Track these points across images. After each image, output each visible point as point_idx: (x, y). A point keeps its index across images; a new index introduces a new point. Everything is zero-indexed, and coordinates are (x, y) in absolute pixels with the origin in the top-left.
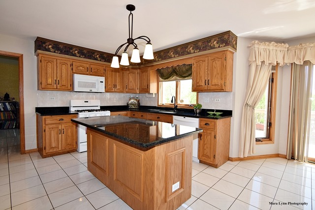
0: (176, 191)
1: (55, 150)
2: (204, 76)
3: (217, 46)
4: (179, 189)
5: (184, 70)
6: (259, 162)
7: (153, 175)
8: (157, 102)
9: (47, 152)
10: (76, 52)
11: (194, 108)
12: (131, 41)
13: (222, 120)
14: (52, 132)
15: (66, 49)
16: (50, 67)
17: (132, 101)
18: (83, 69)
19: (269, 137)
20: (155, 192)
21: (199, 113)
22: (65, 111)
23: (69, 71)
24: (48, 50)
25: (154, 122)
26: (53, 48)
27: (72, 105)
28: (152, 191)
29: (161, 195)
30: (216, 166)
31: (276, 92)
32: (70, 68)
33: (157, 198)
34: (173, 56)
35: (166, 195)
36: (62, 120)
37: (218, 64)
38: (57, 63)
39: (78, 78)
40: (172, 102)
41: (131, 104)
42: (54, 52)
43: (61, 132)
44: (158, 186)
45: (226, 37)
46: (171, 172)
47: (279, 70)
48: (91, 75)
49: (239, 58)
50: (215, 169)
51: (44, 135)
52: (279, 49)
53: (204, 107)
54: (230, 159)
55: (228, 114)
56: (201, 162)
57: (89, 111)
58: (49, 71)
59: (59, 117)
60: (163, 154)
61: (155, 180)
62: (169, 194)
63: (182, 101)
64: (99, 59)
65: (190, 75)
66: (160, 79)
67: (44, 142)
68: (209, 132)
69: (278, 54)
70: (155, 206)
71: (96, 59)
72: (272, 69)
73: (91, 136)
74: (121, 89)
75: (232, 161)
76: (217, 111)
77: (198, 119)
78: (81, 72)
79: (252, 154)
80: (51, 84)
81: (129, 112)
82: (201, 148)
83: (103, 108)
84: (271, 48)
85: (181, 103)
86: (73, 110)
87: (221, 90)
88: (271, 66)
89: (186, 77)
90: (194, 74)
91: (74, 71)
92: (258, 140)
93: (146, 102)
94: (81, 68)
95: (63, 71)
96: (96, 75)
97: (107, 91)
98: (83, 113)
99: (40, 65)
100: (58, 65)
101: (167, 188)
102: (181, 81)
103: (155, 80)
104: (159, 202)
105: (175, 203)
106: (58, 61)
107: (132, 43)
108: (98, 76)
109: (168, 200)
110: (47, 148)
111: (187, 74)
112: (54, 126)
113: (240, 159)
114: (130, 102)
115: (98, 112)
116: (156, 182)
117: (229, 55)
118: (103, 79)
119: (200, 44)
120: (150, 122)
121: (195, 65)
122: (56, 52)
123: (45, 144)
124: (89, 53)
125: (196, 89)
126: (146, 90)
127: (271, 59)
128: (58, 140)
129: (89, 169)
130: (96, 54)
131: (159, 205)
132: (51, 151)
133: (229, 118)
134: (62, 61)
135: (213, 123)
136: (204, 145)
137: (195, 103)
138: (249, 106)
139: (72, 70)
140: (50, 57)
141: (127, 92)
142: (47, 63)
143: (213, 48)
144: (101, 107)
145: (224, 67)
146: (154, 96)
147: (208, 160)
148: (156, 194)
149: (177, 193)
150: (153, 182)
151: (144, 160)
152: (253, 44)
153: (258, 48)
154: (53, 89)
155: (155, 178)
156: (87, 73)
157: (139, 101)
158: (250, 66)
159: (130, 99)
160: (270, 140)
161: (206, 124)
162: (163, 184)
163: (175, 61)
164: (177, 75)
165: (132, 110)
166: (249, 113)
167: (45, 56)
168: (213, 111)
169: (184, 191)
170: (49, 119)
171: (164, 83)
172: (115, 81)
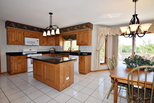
0: (68, 80)
1: (17, 71)
2: (81, 39)
3: (85, 28)
4: (69, 80)
5: (74, 36)
6: (101, 72)
7: (59, 74)
8: (63, 50)
9: (13, 72)
10: (26, 27)
11: (77, 52)
12: (51, 26)
13: (87, 56)
14: (15, 63)
15: (21, 26)
16: (13, 34)
17: (52, 49)
18: (29, 35)
19: (106, 62)
20: (60, 79)
21: (80, 54)
22: (20, 54)
23: (22, 36)
24: (13, 27)
25: (61, 59)
26: (15, 25)
27: (24, 51)
28: (59, 79)
29: (62, 81)
30: (85, 74)
31: (107, 45)
32: (23, 35)
33: (61, 81)
34: (69, 31)
35: (64, 81)
36: (20, 58)
37: (86, 34)
38: (16, 33)
39: (27, 39)
40: (69, 50)
41: (51, 51)
42: (15, 27)
43: (19, 63)
44: (61, 77)
45: (88, 25)
46: (66, 73)
47: (108, 37)
48: (33, 38)
49: (94, 33)
50: (85, 75)
51: (11, 65)
52: (108, 29)
53: (81, 52)
54: (91, 71)
55: (90, 54)
56: (80, 73)
57: (32, 54)
58: (13, 36)
59: (18, 57)
60: (63, 67)
61: (60, 75)
62: (65, 81)
63: (73, 49)
64: (36, 31)
65: (76, 39)
66: (64, 40)
67: (11, 68)
68: (82, 61)
69: (107, 32)
70: (60, 84)
71: (35, 31)
72: (106, 37)
73: (35, 63)
74: (47, 44)
75: (92, 72)
76: (86, 53)
77: (78, 56)
78: (28, 37)
79: (99, 69)
80: (14, 42)
81: (50, 54)
82: (80, 67)
83: (38, 53)
84: (105, 29)
85: (73, 50)
86: (24, 54)
87: (87, 45)
88: (105, 36)
89: (74, 39)
90: (77, 38)
91: (25, 36)
92: (101, 64)
93: (58, 50)
94: (28, 35)
95: (19, 36)
96: (35, 38)
97: (40, 45)
98: (29, 55)
99: (8, 33)
100: (17, 33)
101: (64, 79)
102: (73, 41)
103: (62, 40)
104: (62, 83)
105: (68, 84)
106: (17, 32)
107: (52, 27)
108: (36, 38)
109: (65, 83)
110: (13, 71)
111: (75, 38)
112: (16, 61)
113: (95, 71)
114: (51, 50)
115: (36, 54)
116: (61, 76)
117: (89, 31)
118: (38, 40)
119: (79, 26)
120: (60, 59)
121: (78, 35)
122: (16, 27)
123: (12, 69)
124: (32, 28)
125: (78, 44)
126: (58, 44)
127: (105, 33)
128: (18, 67)
129: (34, 77)
130: (35, 28)
131: (62, 84)
132: (15, 72)
133: (90, 56)
134: (19, 32)
135: (84, 58)
136: (81, 66)
137: (78, 50)
138: (98, 51)
139: (24, 35)
140: (13, 30)
141: (49, 46)
142: (12, 32)
143: (84, 28)
144: (37, 52)
145: (88, 36)
146: (61, 47)
147: (82, 72)
148: (61, 80)
149: (68, 81)
150: (59, 76)
151: (56, 69)
152: (99, 28)
153: (100, 29)
154: (15, 44)
155: (60, 74)
156: (31, 37)
157: (55, 49)
158: (98, 35)
159: (51, 49)
160: (106, 64)
161: (81, 58)
162: (63, 77)
163: (70, 33)
164: (71, 38)
165: (52, 53)
166: (98, 53)
167: (11, 29)
168: (84, 53)
169: (71, 80)
170: (13, 58)
171: (66, 41)
172: (44, 40)
